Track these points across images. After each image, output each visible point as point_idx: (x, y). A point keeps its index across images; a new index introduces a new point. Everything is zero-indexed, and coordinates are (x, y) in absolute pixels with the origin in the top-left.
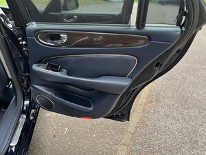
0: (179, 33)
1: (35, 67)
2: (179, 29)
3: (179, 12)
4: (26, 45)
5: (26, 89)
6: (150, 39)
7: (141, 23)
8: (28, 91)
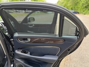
0: (77, 39)
1: (17, 52)
2: (76, 37)
3: (76, 32)
4: (13, 41)
5: (12, 59)
6: (65, 41)
7: (60, 35)
8: (13, 60)
